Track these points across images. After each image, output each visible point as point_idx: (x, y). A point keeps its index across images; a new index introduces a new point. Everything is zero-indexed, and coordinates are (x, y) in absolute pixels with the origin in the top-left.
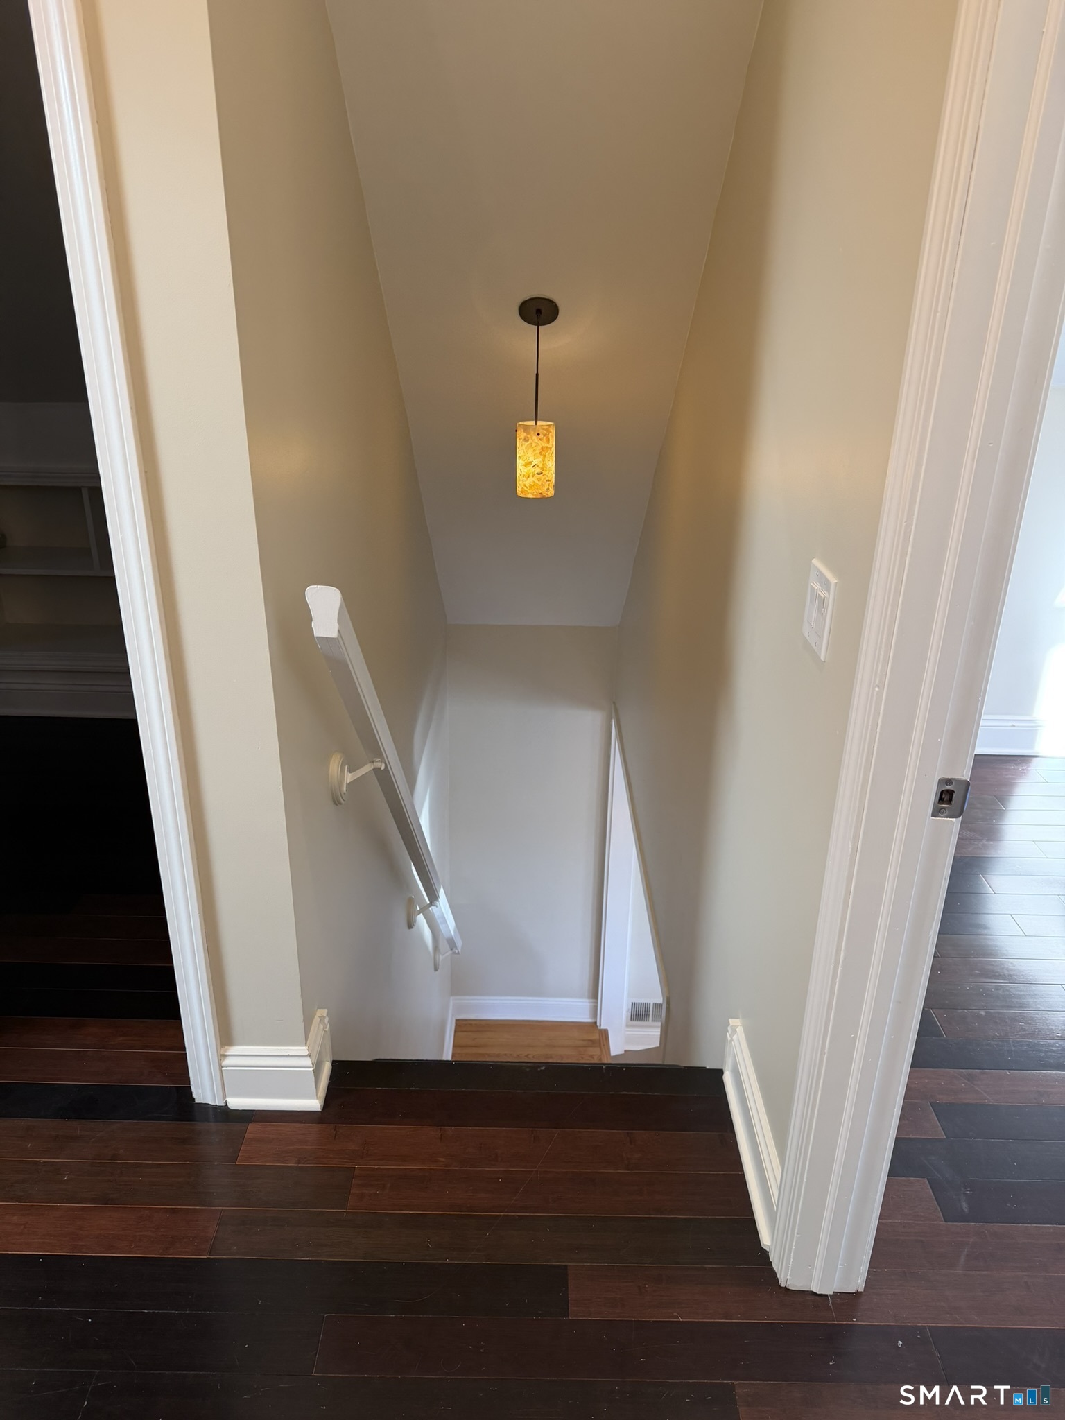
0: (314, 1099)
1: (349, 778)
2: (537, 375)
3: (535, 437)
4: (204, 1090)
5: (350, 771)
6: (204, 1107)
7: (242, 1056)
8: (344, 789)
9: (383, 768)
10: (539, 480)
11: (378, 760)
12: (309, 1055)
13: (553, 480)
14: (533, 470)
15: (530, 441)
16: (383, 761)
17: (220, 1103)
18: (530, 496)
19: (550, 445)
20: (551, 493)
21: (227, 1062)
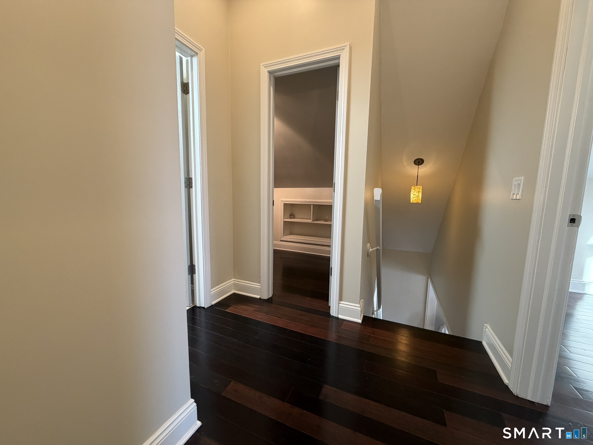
0: (359, 319)
1: (371, 250)
2: (418, 175)
3: (417, 189)
4: (333, 312)
5: (371, 248)
6: (333, 317)
7: (344, 304)
8: (370, 252)
9: (379, 249)
10: (417, 198)
11: (378, 246)
12: (360, 307)
13: (421, 199)
14: (416, 196)
15: (415, 189)
16: (379, 247)
17: (336, 316)
18: (415, 202)
19: (420, 191)
20: (420, 202)
21: (340, 305)
